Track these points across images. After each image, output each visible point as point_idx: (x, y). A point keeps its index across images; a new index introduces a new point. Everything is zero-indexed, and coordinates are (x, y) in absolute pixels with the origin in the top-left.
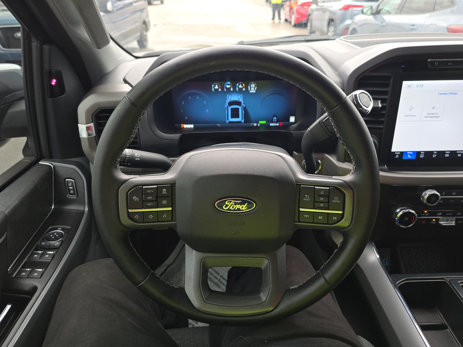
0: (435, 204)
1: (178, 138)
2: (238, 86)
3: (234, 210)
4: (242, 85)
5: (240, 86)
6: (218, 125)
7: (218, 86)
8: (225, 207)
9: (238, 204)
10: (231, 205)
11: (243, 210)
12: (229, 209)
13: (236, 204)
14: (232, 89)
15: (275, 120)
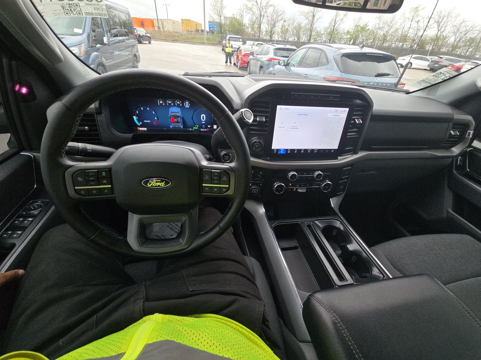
0: (295, 180)
1: (131, 137)
2: (177, 102)
3: (156, 186)
4: (179, 102)
5: (178, 103)
6: (165, 129)
7: (162, 101)
8: (150, 184)
9: (159, 182)
10: (154, 183)
11: (162, 186)
12: (152, 186)
13: (157, 182)
14: (172, 104)
15: (204, 127)
